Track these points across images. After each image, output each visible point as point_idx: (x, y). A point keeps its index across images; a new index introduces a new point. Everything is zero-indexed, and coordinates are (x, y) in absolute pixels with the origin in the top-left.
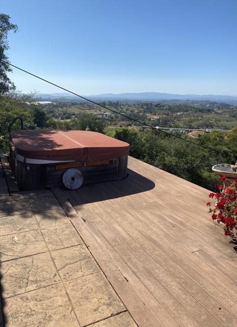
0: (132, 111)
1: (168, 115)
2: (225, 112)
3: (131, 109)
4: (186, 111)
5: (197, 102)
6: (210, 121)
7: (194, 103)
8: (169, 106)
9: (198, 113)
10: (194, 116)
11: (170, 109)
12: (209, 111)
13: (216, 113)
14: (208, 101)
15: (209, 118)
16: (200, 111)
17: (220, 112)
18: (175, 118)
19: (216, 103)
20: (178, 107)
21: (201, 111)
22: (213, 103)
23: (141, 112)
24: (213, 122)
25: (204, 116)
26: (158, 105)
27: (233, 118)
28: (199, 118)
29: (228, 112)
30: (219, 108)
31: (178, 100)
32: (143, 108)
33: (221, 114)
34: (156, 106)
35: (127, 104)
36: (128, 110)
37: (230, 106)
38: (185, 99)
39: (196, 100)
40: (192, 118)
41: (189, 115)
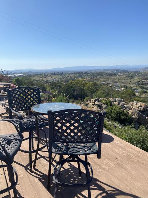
0: (70, 77)
1: (91, 78)
2: (125, 75)
3: (70, 76)
5: (109, 70)
7: (107, 71)
8: (92, 73)
9: (108, 76)
13: (119, 76)
14: (115, 69)
15: (115, 79)
18: (95, 80)
19: (120, 70)
20: (97, 73)
21: (110, 75)
22: (118, 70)
25: (112, 78)
26: (86, 73)
27: (128, 78)
28: (109, 79)
29: (126, 75)
30: (121, 73)
31: (98, 70)
32: (77, 75)
33: (121, 76)
34: (85, 74)
35: (68, 73)
36: (68, 76)
37: (128, 71)
38: (102, 68)
40: (105, 79)
41: (103, 78)
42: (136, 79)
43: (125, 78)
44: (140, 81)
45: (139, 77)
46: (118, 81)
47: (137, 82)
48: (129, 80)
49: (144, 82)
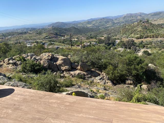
2: (34, 32)
4: (13, 35)
7: (18, 30)
8: (3, 34)
10: (18, 37)
14: (25, 28)
15: (26, 37)
16: (21, 34)
18: (8, 40)
19: (29, 28)
20: (8, 33)
25: (23, 36)
27: (38, 35)
28: (21, 37)
30: (30, 31)
33: (31, 33)
37: (36, 29)
39: (18, 28)
41: (15, 37)
42: (44, 35)
43: (35, 35)
44: (47, 36)
45: (46, 33)
46: (29, 38)
47: (45, 37)
48: (39, 36)
49: (50, 37)
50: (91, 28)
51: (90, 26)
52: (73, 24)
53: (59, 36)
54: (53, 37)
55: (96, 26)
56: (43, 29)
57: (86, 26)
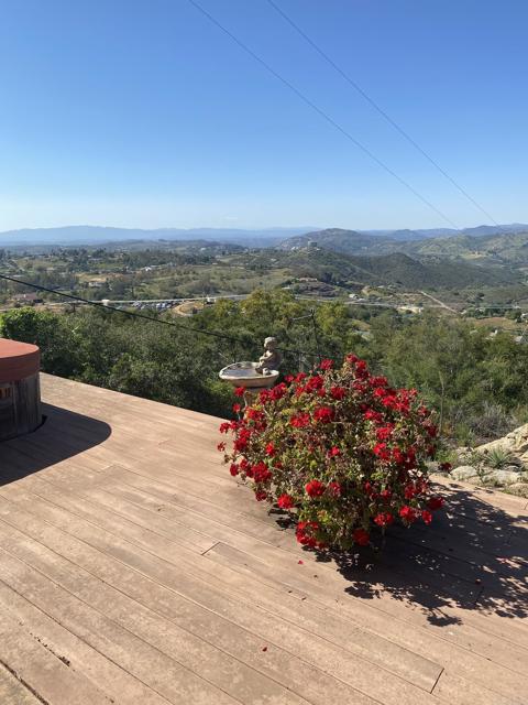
0: (40, 269)
1: (124, 272)
4: (161, 263)
5: (180, 243)
6: (212, 281)
7: (176, 247)
8: (125, 254)
9: (186, 267)
10: (179, 273)
11: (127, 260)
12: (207, 260)
13: (220, 263)
14: (201, 241)
15: (209, 275)
16: (189, 263)
17: (226, 261)
18: (141, 278)
19: (218, 244)
20: (143, 255)
21: (192, 260)
22: (213, 245)
23: (61, 269)
24: (216, 281)
26: (99, 253)
27: (253, 272)
29: (240, 260)
30: (224, 254)
31: (141, 242)
32: (66, 261)
37: (243, 249)
38: (156, 238)
39: (178, 239)
40: (176, 276)
41: (169, 271)
44: (289, 283)
47: (283, 285)
49: (302, 286)
50: (480, 269)
51: (477, 256)
52: (398, 244)
53: (338, 289)
54: (312, 289)
55: (505, 261)
56: (273, 252)
57: (458, 257)
